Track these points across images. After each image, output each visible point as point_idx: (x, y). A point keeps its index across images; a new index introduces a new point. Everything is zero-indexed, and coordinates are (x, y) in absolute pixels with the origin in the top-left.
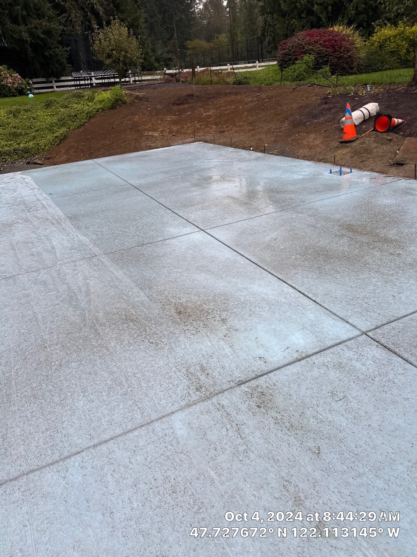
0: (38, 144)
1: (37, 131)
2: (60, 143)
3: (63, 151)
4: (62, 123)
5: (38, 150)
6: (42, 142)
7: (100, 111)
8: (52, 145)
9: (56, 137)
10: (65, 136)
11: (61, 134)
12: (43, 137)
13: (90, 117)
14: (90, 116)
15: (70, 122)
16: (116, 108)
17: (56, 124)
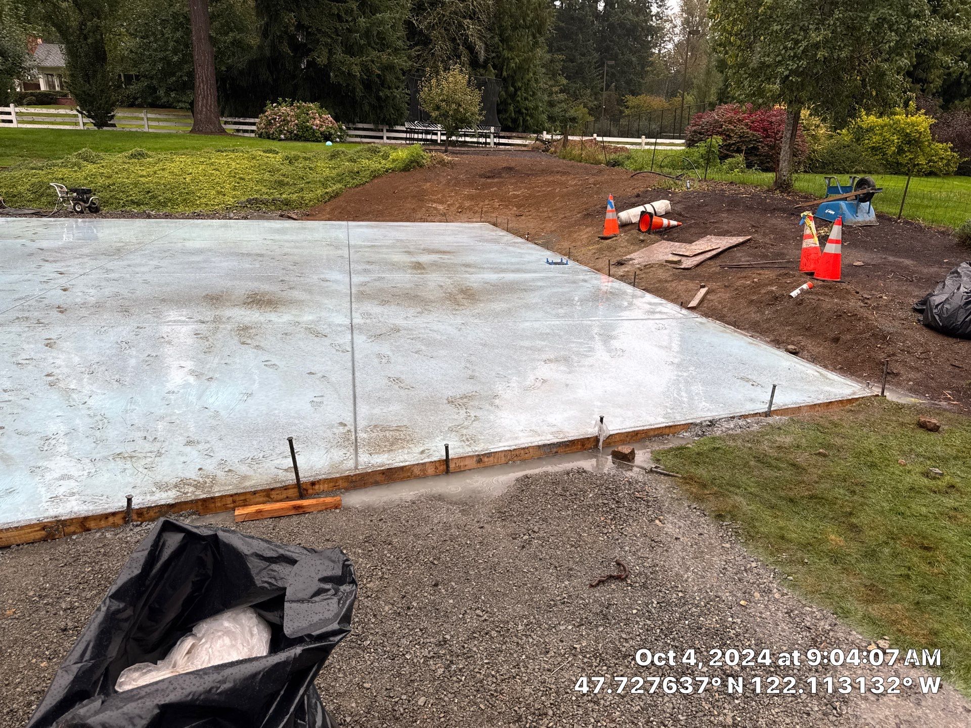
0: (302, 198)
1: (308, 183)
2: (329, 200)
3: (328, 209)
4: (339, 178)
5: (301, 204)
6: (308, 196)
7: (390, 171)
8: (318, 201)
9: (327, 193)
10: (337, 193)
11: (333, 191)
12: (312, 191)
13: (375, 177)
14: (375, 175)
15: (348, 179)
16: (409, 170)
17: (333, 179)
